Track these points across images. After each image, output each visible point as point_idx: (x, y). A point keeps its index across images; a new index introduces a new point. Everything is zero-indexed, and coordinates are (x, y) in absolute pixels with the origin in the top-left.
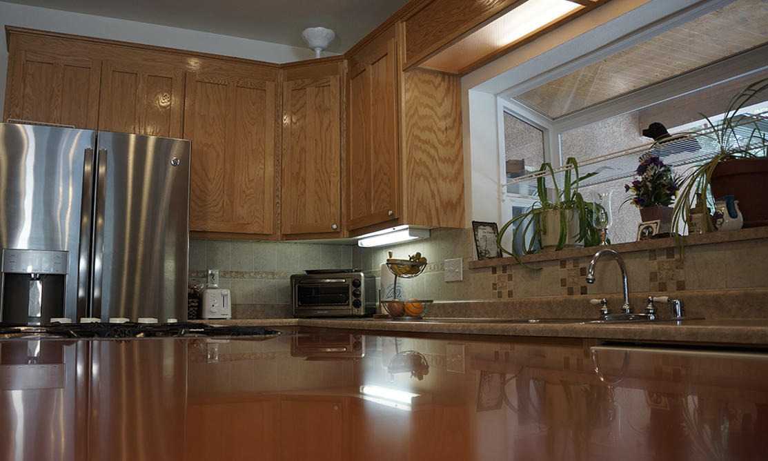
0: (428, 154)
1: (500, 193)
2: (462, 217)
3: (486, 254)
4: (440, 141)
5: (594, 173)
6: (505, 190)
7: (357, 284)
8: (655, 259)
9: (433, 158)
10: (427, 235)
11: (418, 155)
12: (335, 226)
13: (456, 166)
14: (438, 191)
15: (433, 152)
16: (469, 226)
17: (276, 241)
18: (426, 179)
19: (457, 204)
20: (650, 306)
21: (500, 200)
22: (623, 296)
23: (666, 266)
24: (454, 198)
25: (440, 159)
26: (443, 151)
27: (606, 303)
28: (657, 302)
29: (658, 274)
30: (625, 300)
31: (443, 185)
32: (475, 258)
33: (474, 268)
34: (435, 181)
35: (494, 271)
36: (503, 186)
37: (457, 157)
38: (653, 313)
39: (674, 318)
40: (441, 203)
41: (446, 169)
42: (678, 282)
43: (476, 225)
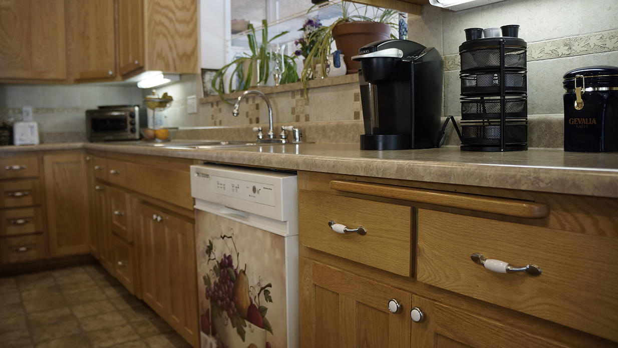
0: (167, 17)
1: (225, 46)
2: (195, 65)
3: (211, 93)
4: (177, 7)
5: (286, 32)
6: (229, 43)
7: (132, 115)
8: (294, 98)
9: (171, 20)
10: (178, 78)
11: (158, 17)
12: (111, 73)
13: (191, 26)
14: (175, 45)
15: (171, 15)
16: (199, 72)
17: (70, 84)
18: (165, 35)
19: (192, 55)
20: (283, 134)
21: (225, 52)
22: (269, 125)
23: (300, 103)
24: (189, 51)
25: (177, 20)
26: (179, 14)
27: (262, 130)
28: (287, 130)
29: (296, 109)
30: (270, 128)
31: (179, 41)
32: (202, 96)
33: (202, 103)
34: (172, 37)
35: (212, 106)
36: (227, 41)
37: (191, 19)
38: (285, 139)
39: (295, 142)
40: (178, 54)
41: (181, 28)
42: (306, 115)
43: (204, 71)
